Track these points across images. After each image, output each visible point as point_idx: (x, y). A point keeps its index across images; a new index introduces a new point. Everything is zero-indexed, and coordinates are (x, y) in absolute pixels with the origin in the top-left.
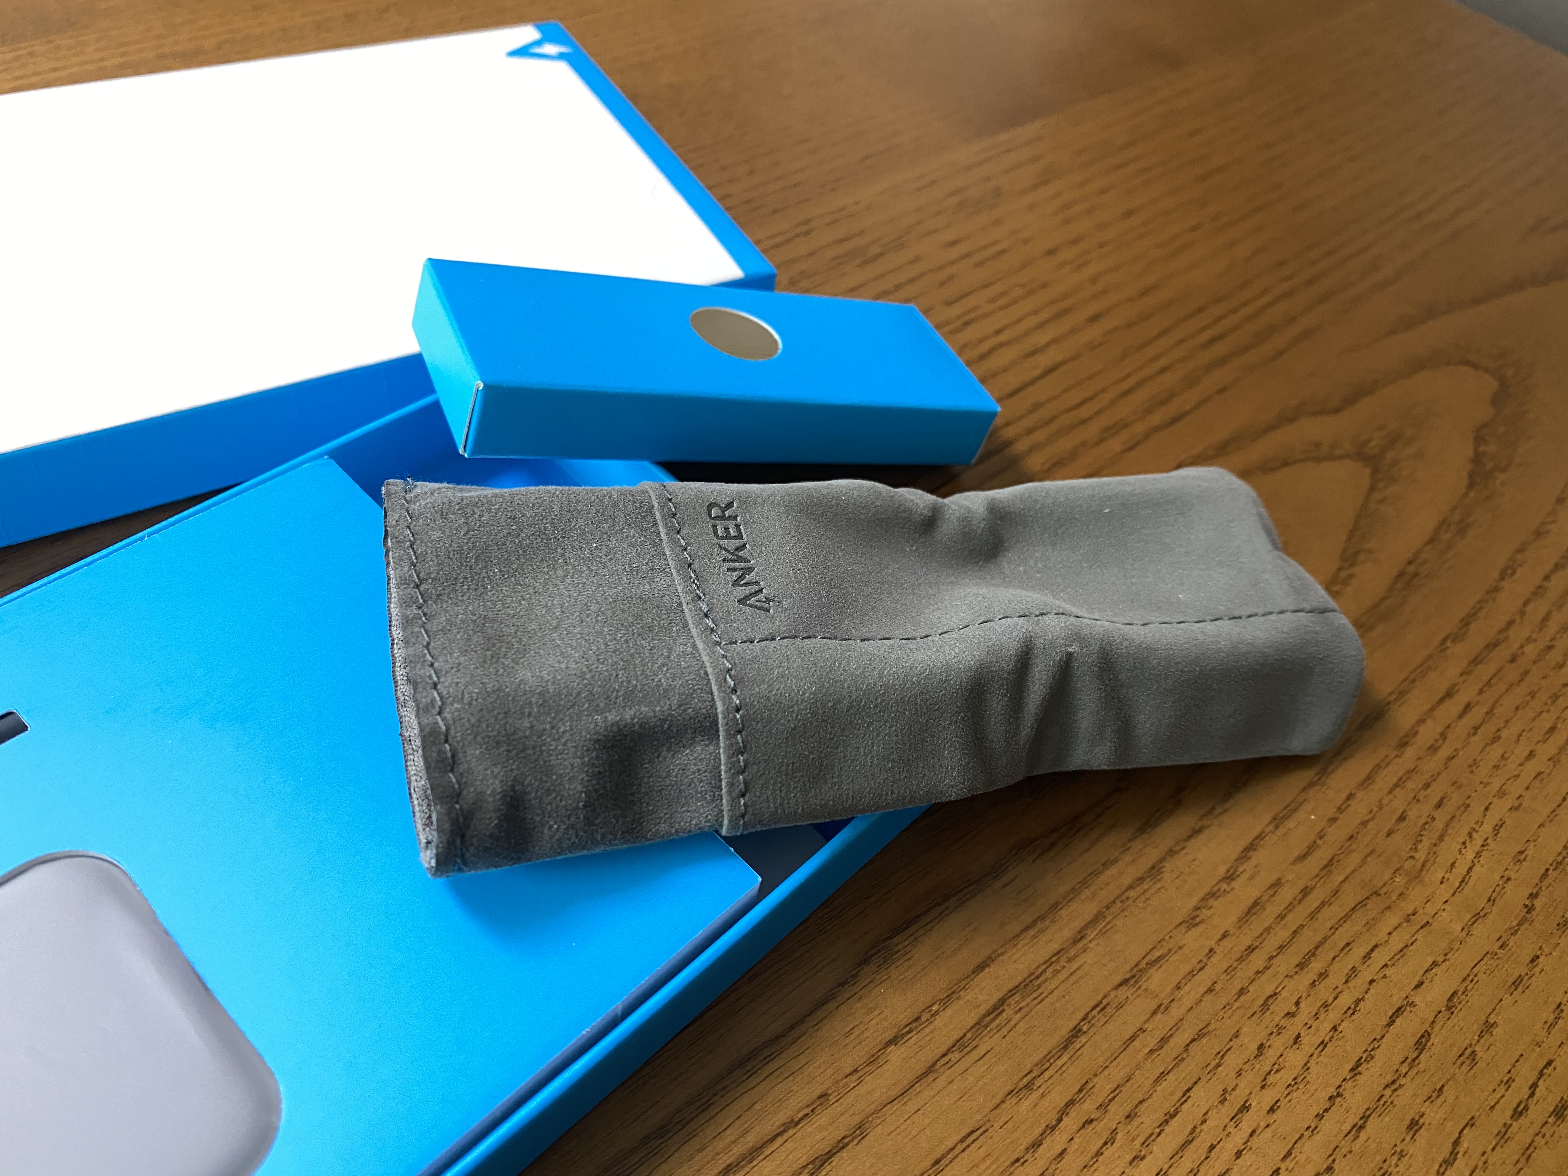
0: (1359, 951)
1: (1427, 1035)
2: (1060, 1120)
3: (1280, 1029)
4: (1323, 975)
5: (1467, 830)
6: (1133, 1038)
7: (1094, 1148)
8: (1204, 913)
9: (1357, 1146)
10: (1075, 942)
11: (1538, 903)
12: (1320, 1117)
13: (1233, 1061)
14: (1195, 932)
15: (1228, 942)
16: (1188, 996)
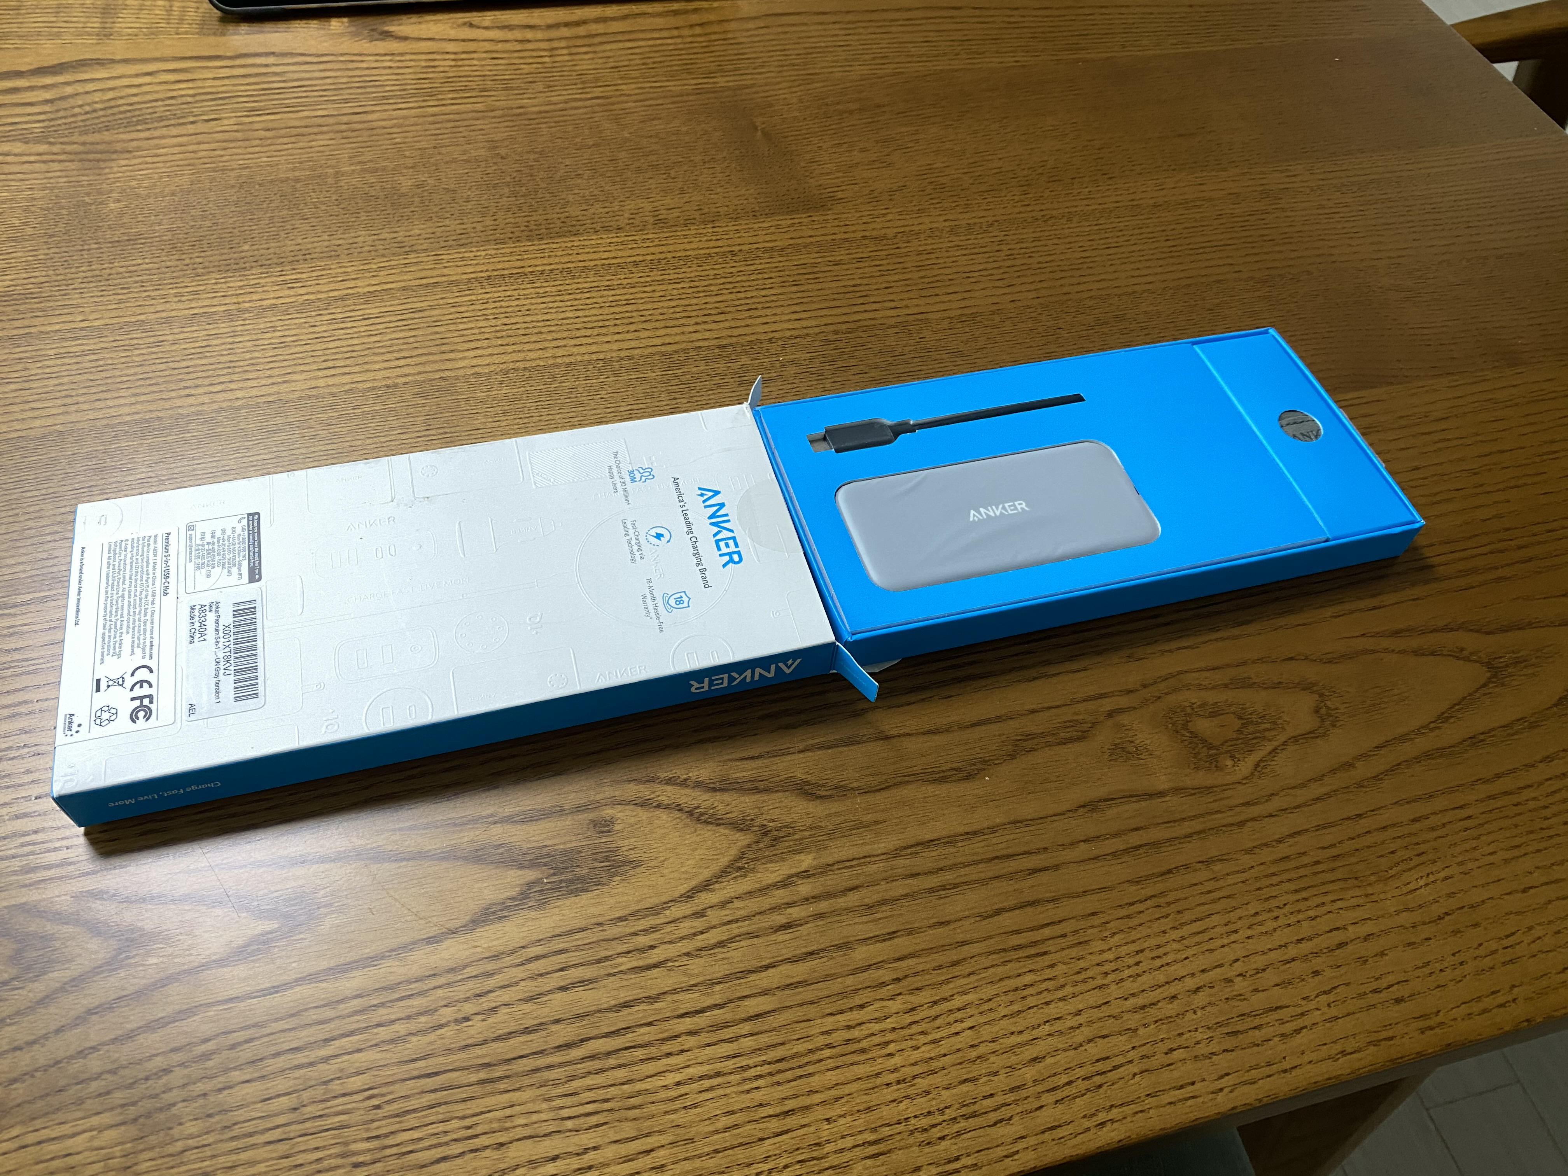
0: (1330, 897)
1: (1346, 943)
2: (1146, 900)
3: (1270, 910)
4: (1305, 899)
5: (1429, 871)
6: (1196, 885)
7: (1156, 916)
8: (1256, 851)
9: (1283, 968)
11: (1447, 918)
12: (1270, 950)
13: (1239, 913)
14: (1248, 856)
15: (1262, 867)
16: (1230, 880)
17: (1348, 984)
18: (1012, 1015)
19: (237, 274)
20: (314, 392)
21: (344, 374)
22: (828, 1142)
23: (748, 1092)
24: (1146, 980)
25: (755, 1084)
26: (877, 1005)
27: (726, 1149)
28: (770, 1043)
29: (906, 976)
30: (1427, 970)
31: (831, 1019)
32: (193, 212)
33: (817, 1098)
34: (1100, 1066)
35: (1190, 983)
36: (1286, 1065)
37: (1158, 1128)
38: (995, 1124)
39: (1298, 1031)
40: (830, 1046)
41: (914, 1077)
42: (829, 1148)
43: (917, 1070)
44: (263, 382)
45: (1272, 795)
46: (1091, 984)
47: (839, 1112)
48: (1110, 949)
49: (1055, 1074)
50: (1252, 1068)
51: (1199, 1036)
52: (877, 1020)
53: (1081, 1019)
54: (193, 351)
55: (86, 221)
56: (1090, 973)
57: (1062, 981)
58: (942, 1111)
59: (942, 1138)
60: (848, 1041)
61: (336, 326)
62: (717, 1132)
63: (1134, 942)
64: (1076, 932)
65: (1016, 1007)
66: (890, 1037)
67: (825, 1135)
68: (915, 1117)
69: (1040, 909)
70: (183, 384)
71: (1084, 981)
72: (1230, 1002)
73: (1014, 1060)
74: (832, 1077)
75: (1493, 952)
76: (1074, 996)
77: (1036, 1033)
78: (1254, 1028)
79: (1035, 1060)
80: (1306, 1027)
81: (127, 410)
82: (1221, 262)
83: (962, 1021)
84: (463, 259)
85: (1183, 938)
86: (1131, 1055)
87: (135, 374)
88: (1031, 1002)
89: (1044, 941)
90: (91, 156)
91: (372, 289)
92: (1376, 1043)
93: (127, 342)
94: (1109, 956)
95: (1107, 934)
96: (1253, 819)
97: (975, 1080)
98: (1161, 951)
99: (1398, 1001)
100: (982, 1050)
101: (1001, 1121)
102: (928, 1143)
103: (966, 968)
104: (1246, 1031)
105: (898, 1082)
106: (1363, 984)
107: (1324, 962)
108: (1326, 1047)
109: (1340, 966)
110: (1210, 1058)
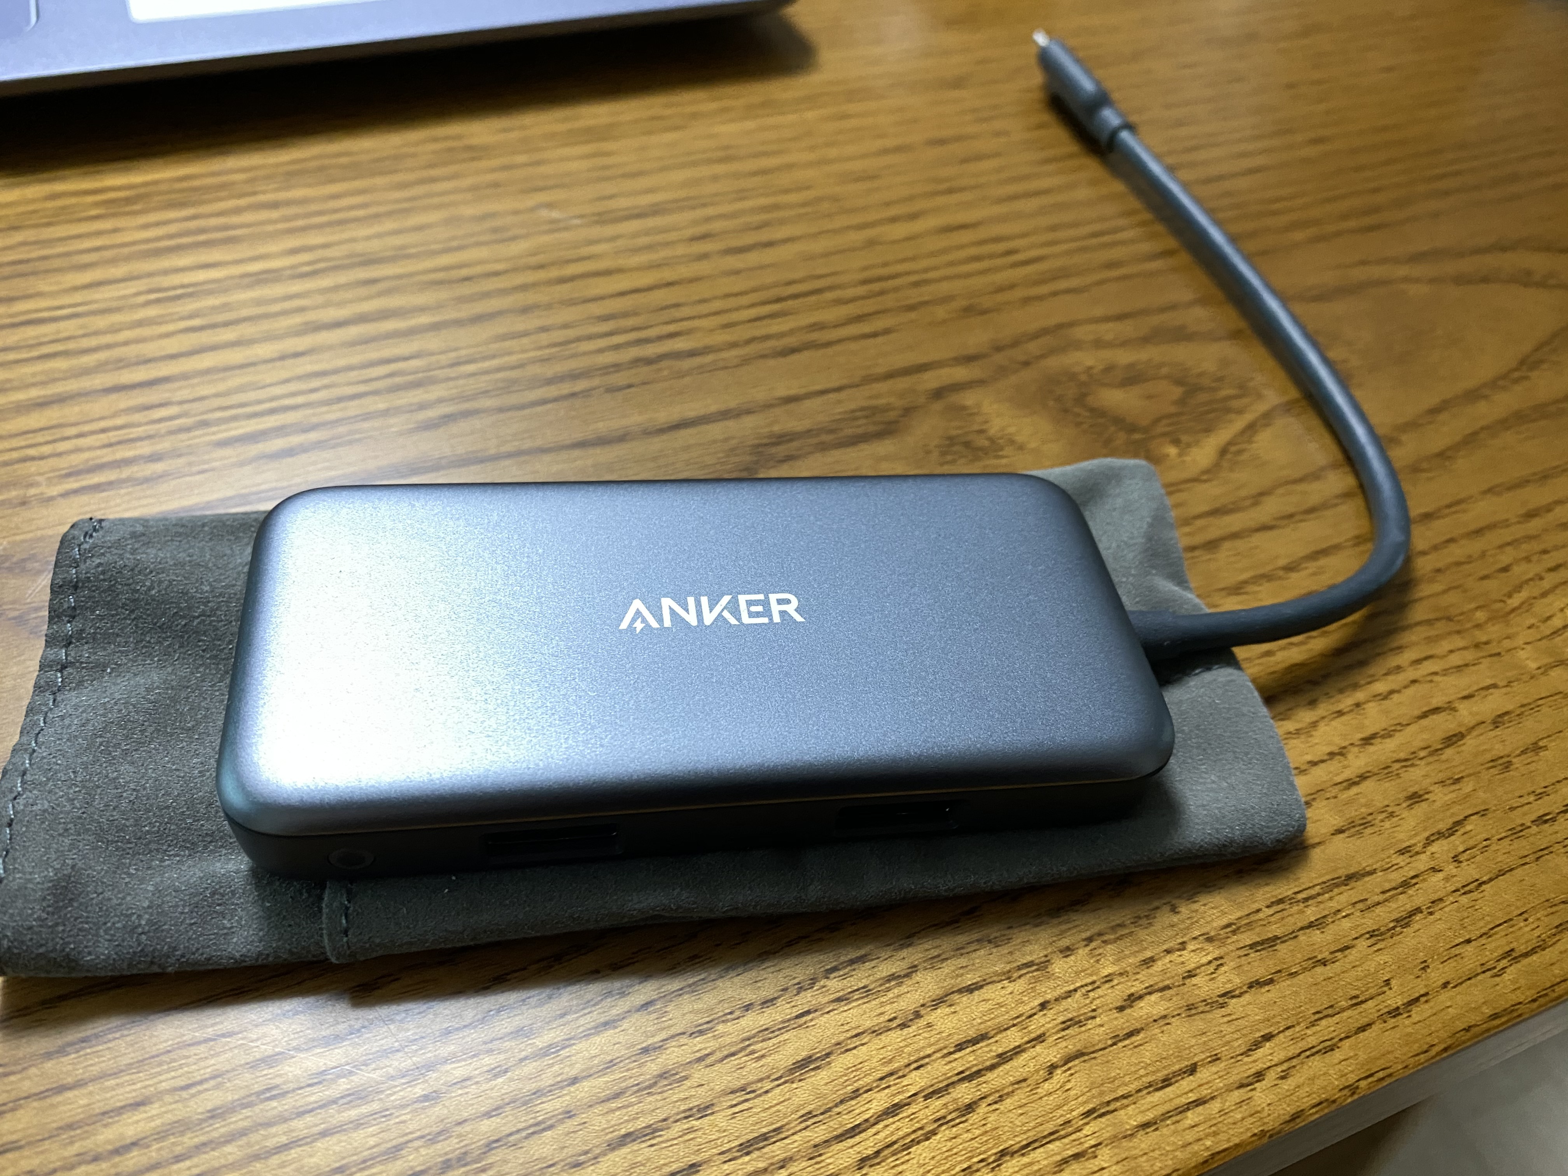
1: (1461, 736)
9: (1345, 795)
12: (1314, 764)
17: (1483, 813)
34: (968, 1059)
36: (1394, 999)
39: (1405, 921)
49: (856, 1094)
50: (1320, 1015)
73: (752, 1070)
78: (1310, 925)
79: (805, 1064)
80: (1418, 910)
86: (1041, 1023)
104: (1293, 936)
106: (1512, 809)
107: (1426, 776)
108: (1469, 948)
109: (1458, 780)
110: (1223, 1006)
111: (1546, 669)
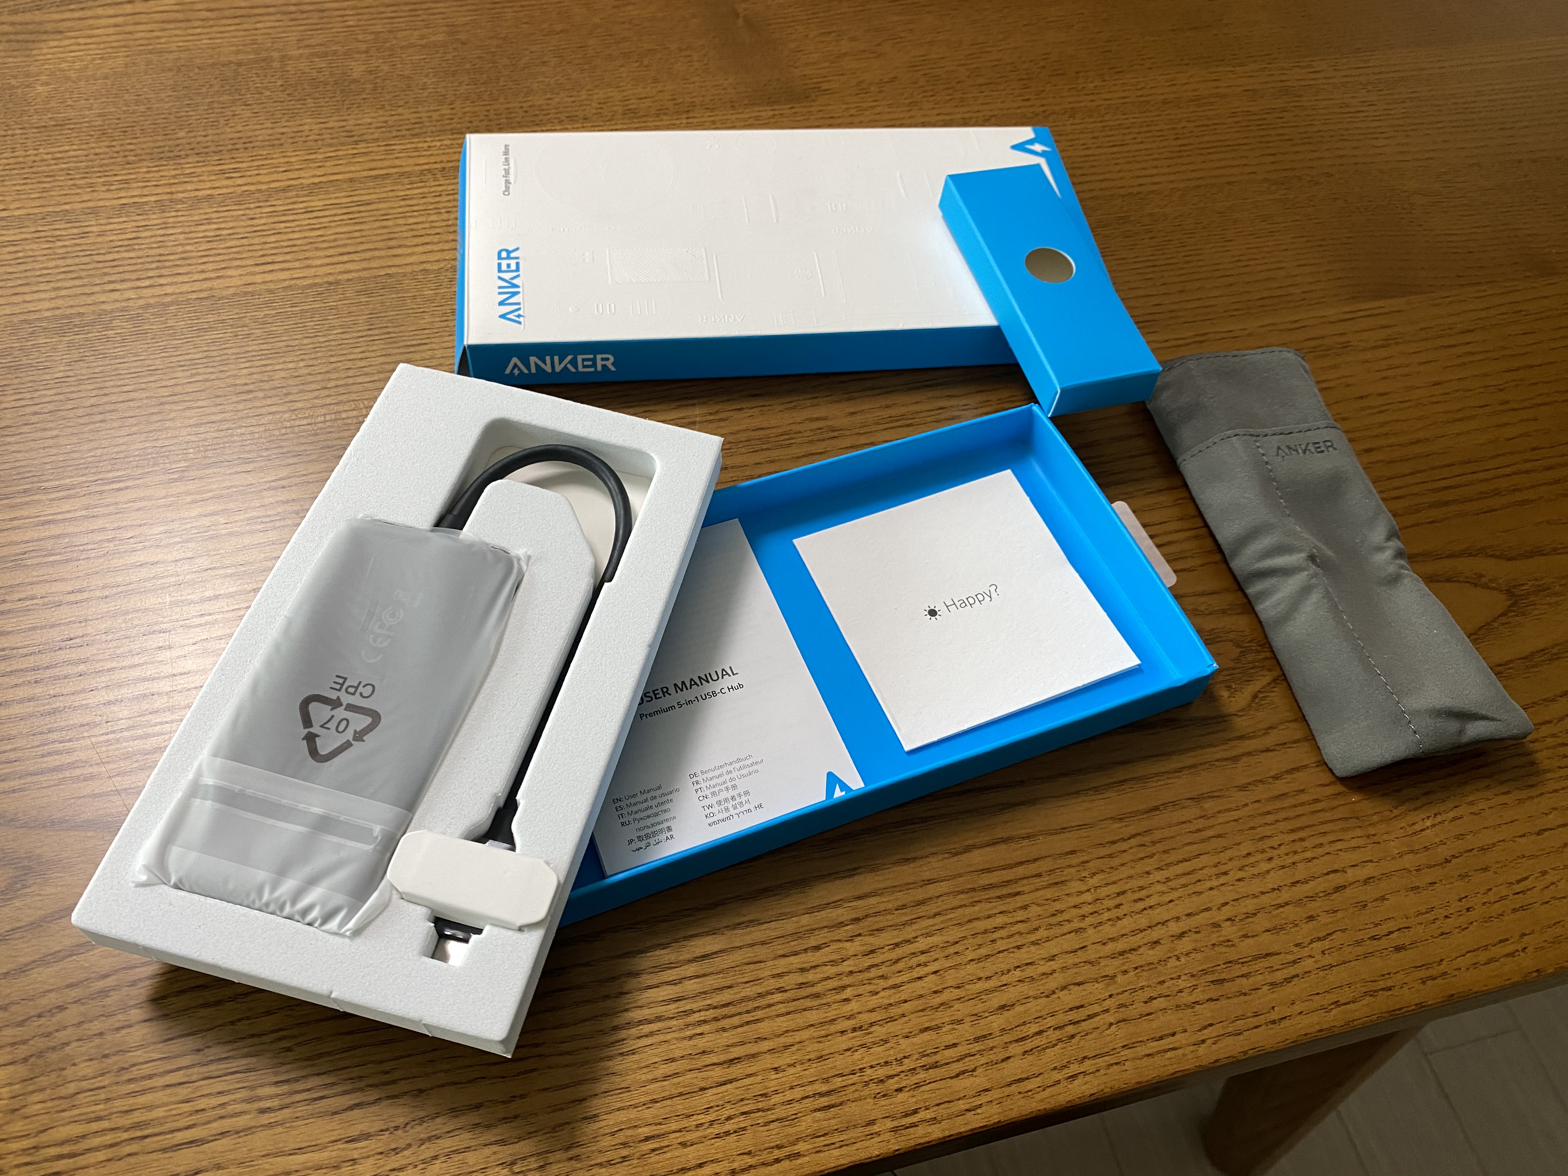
0: (1330, 838)
1: (1345, 887)
2: (1129, 839)
3: (1263, 851)
4: (1302, 840)
5: (1436, 811)
6: (1184, 823)
7: (1140, 856)
8: (1251, 787)
9: (1275, 913)
10: (1175, 772)
11: (1454, 861)
12: (1263, 893)
13: (1229, 853)
14: (1242, 793)
15: (1257, 805)
16: (1222, 818)
17: (1343, 931)
18: (979, 960)
19: (171, 163)
20: (250, 289)
21: (283, 270)
22: (776, 1092)
23: (691, 1038)
24: (1127, 924)
25: (699, 1030)
26: (834, 946)
27: (664, 1099)
28: (716, 986)
29: (867, 916)
30: (1431, 916)
31: (783, 962)
32: (126, 97)
33: (765, 1046)
34: (1074, 1016)
35: (1174, 928)
36: (1274, 1016)
37: (1134, 1081)
38: (957, 1075)
39: (1288, 980)
40: (781, 990)
41: (872, 1025)
42: (776, 1099)
43: (875, 1017)
44: (196, 277)
45: (1270, 728)
46: (1067, 927)
47: (789, 1061)
48: (1088, 890)
49: (1024, 1023)
50: (1238, 1019)
51: (1182, 983)
52: (833, 963)
53: (1054, 965)
54: (120, 243)
55: (10, 105)
56: (1066, 916)
57: (1036, 924)
58: (900, 1061)
59: (899, 1090)
60: (801, 985)
61: (276, 219)
62: (655, 1080)
63: (1114, 883)
64: (1052, 871)
65: (983, 951)
66: (846, 981)
67: (772, 1085)
68: (872, 1067)
69: (1014, 845)
70: (107, 279)
71: (1060, 924)
72: (1216, 948)
73: (979, 1007)
74: (783, 1023)
75: (1503, 898)
76: (1048, 940)
77: (1005, 979)
78: (1242, 976)
79: (1003, 1007)
80: (1297, 976)
81: (47, 305)
82: (1235, 163)
83: (925, 965)
84: (416, 149)
85: (1168, 880)
86: (1108, 1003)
87: (57, 267)
88: (1001, 945)
89: (1016, 881)
90: (20, 37)
91: (316, 180)
92: (1372, 993)
93: (49, 234)
94: (1088, 897)
95: (1085, 874)
96: (1249, 754)
97: (938, 1027)
98: (1144, 893)
99: (1398, 949)
100: (945, 997)
101: (964, 1072)
102: (884, 1096)
103: (931, 908)
104: (1233, 980)
105: (854, 1030)
106: (1360, 930)
107: (1319, 907)
108: (1317, 997)
109: (1336, 911)
110: (1193, 1008)
111: (1401, 855)
